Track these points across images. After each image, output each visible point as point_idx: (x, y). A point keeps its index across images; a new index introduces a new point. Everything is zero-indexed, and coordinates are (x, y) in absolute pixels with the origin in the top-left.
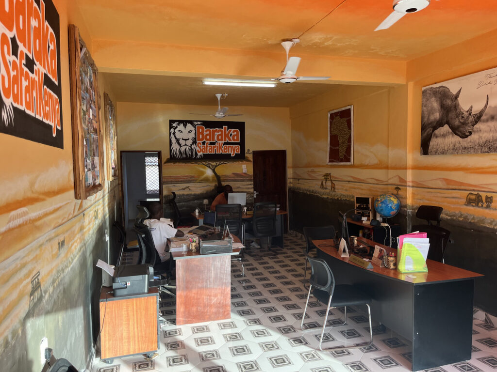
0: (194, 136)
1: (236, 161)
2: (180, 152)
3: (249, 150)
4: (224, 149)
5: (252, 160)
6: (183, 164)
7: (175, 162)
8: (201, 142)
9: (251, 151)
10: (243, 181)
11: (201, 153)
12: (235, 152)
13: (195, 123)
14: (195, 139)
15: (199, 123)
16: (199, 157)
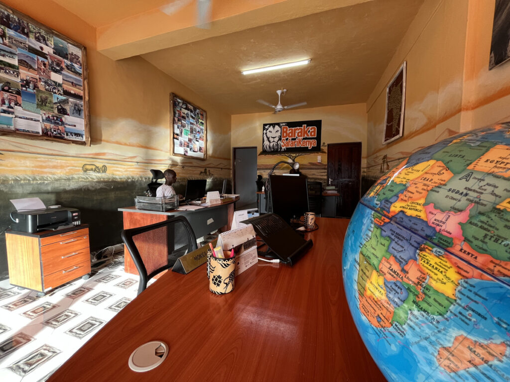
0: (280, 135)
1: (312, 153)
2: (270, 147)
3: (324, 143)
4: (303, 143)
5: (327, 152)
6: (271, 156)
7: (266, 154)
8: (285, 139)
9: (326, 144)
10: (318, 169)
11: (285, 147)
12: (312, 145)
13: (281, 125)
14: (281, 136)
15: (284, 124)
16: (283, 150)
